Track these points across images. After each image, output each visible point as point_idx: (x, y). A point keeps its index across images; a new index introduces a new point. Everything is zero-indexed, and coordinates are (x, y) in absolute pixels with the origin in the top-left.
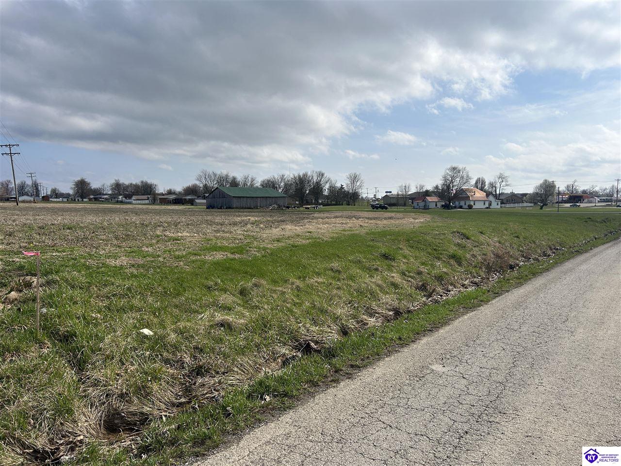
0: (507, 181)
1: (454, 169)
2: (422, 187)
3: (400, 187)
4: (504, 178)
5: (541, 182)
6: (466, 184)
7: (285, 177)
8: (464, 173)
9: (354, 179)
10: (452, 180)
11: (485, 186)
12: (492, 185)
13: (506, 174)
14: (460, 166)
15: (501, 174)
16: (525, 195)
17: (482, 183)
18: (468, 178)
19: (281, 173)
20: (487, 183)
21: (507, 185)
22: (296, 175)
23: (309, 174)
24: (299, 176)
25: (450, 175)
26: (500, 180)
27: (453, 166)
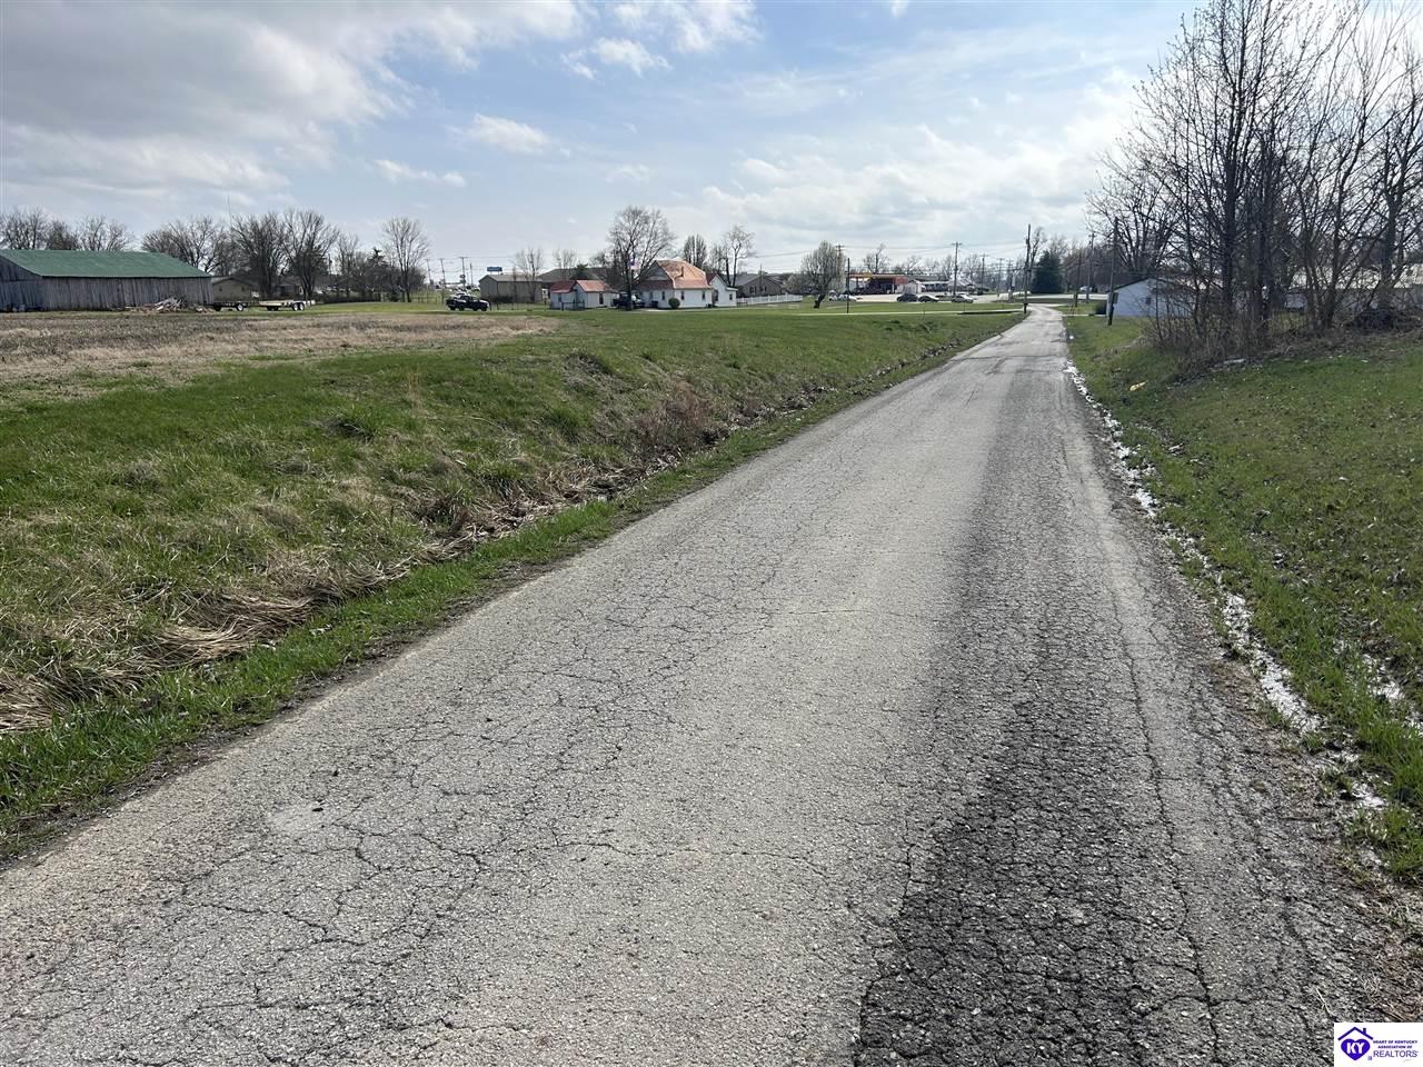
0: (749, 246)
1: (636, 213)
2: (568, 258)
3: (518, 256)
4: (743, 239)
5: (816, 247)
6: (663, 251)
7: (213, 225)
8: (657, 225)
9: (404, 234)
10: (632, 242)
11: (704, 255)
12: (720, 255)
13: (747, 230)
14: (649, 210)
15: (736, 228)
16: (785, 277)
17: (698, 250)
18: (668, 237)
19: (200, 216)
20: (708, 250)
21: (749, 255)
22: (245, 220)
23: (281, 218)
24: (254, 226)
25: (626, 229)
26: (736, 243)
27: (633, 208)
